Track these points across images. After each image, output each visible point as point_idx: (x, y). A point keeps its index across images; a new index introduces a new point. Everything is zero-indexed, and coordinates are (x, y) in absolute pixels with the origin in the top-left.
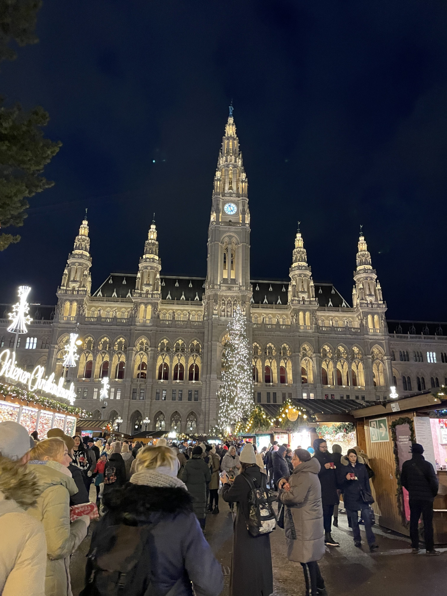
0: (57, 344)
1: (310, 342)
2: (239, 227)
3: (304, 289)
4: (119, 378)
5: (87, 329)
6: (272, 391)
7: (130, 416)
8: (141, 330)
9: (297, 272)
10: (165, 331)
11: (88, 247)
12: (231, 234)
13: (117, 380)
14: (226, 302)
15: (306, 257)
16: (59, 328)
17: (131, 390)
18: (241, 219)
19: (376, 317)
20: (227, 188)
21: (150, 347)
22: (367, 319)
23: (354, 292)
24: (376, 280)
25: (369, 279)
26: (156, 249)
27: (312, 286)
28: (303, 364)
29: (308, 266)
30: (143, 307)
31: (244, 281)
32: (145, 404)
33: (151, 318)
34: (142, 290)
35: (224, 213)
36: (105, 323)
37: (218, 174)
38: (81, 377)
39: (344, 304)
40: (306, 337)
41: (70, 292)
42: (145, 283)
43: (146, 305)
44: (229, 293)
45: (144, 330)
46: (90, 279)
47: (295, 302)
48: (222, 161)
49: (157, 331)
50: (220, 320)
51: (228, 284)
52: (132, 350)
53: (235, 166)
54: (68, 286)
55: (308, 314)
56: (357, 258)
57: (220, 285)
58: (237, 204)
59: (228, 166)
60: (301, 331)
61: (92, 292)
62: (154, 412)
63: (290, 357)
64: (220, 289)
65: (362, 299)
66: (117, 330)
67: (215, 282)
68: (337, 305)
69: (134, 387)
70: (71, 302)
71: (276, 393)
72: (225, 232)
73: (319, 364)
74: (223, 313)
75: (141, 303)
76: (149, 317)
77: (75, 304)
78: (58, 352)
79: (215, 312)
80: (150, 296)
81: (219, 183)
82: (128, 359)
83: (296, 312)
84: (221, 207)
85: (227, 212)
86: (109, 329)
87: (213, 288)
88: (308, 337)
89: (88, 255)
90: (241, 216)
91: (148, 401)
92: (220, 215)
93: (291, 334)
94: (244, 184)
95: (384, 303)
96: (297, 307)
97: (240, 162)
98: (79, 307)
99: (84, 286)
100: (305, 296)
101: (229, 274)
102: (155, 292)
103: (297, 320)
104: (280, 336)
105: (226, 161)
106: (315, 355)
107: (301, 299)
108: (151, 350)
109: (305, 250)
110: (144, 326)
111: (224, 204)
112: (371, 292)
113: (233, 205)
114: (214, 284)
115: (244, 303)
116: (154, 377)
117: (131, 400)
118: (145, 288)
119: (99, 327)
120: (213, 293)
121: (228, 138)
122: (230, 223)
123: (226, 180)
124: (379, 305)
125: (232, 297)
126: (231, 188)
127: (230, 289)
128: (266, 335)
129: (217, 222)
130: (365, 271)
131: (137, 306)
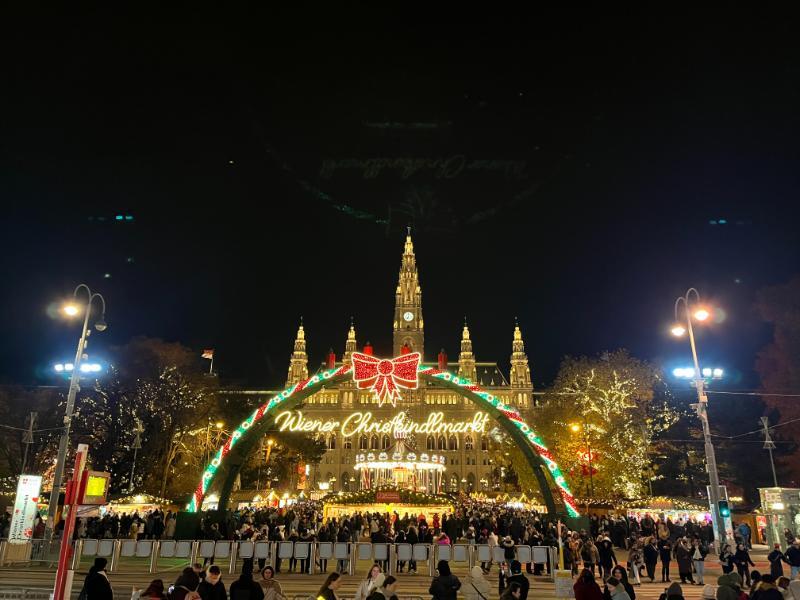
2: (415, 332)
4: (332, 448)
8: (346, 412)
9: (463, 361)
11: (305, 348)
12: (409, 337)
13: (330, 450)
15: (471, 347)
17: (340, 458)
18: (416, 325)
19: (525, 395)
20: (406, 299)
22: (518, 396)
23: (511, 373)
24: (527, 364)
25: (521, 364)
26: (354, 347)
27: (474, 372)
29: (473, 354)
33: (353, 402)
35: (403, 320)
36: (320, 408)
37: (399, 289)
39: (503, 382)
40: (469, 413)
43: (349, 392)
53: (411, 281)
54: (292, 380)
56: (513, 346)
58: (413, 313)
59: (406, 281)
60: (465, 408)
65: (514, 381)
66: (328, 412)
72: (405, 335)
75: (345, 391)
80: (351, 385)
81: (399, 297)
84: (401, 316)
85: (406, 320)
88: (472, 413)
89: (305, 354)
90: (416, 322)
92: (401, 322)
93: (458, 411)
94: (418, 296)
95: (531, 383)
97: (416, 276)
104: (450, 413)
105: (405, 276)
109: (470, 341)
110: (348, 409)
111: (403, 313)
112: (522, 375)
113: (410, 314)
116: (356, 447)
117: (341, 464)
119: (315, 411)
121: (406, 257)
122: (408, 328)
123: (405, 294)
124: (527, 385)
129: (399, 328)
131: (342, 393)
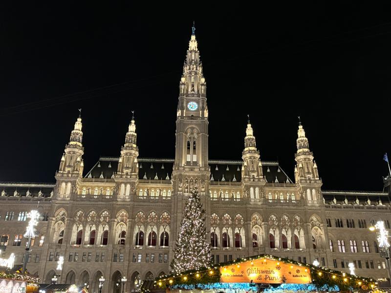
0: (54, 217)
1: (259, 212)
2: (199, 121)
3: (254, 169)
4: (103, 244)
5: (79, 204)
6: (228, 254)
7: (112, 275)
8: (122, 205)
9: (248, 155)
10: (141, 205)
11: (81, 139)
12: (194, 126)
13: (102, 246)
14: (189, 181)
15: (255, 142)
16: (57, 204)
17: (112, 254)
18: (201, 114)
19: (314, 191)
20: (190, 90)
21: (128, 218)
22: (306, 192)
23: (296, 170)
24: (313, 160)
25: (307, 160)
26: (134, 139)
27: (260, 166)
28: (254, 231)
29: (257, 150)
30: (123, 185)
31: (203, 163)
32: (124, 265)
33: (130, 195)
34: (122, 172)
35: (187, 109)
36: (93, 200)
37: (183, 80)
38: (73, 243)
39: (288, 180)
40: (256, 208)
41: (65, 175)
42: (125, 166)
43: (126, 184)
44: (192, 174)
45: (124, 205)
46: (82, 164)
47: (246, 180)
48: (186, 70)
49: (134, 205)
50: (183, 195)
51: (190, 166)
52: (114, 221)
53: (196, 73)
54: (64, 170)
55: (257, 189)
56: (297, 143)
57: (183, 167)
58: (198, 103)
59: (190, 73)
60: (251, 203)
61: (84, 174)
62: (131, 272)
63: (244, 225)
64: (184, 170)
65: (302, 177)
66: (102, 205)
67: (180, 165)
68: (282, 181)
69: (115, 252)
70: (66, 183)
71: (231, 256)
72: (188, 124)
73: (267, 231)
74: (186, 190)
75: (122, 183)
76: (128, 193)
77: (69, 185)
78: (55, 224)
79: (180, 189)
80: (129, 177)
81: (183, 86)
82: (110, 228)
83: (248, 188)
84: (185, 105)
85: (190, 109)
86: (95, 205)
87: (178, 169)
88: (258, 208)
89: (81, 145)
90: (201, 112)
91: (126, 263)
92: (185, 111)
93: (244, 206)
94: (203, 87)
95: (320, 179)
96: (248, 184)
97: (200, 70)
98: (73, 187)
99: (77, 170)
100: (255, 174)
101: (192, 158)
102: (133, 174)
103: (249, 194)
104: (235, 208)
105: (190, 69)
106: (263, 223)
107: (252, 177)
108: (129, 221)
109: (254, 137)
110: (124, 201)
111: (187, 102)
112: (309, 171)
113: (195, 103)
114: (179, 166)
115: (203, 181)
116: (131, 243)
117: (113, 262)
118: (125, 171)
119: (88, 203)
120: (179, 173)
121: (191, 52)
122: (192, 117)
123: (189, 85)
124: (315, 181)
125: (194, 177)
126: (193, 90)
127: (192, 170)
128: (223, 207)
129: (182, 116)
130: (304, 153)
131: (118, 185)
